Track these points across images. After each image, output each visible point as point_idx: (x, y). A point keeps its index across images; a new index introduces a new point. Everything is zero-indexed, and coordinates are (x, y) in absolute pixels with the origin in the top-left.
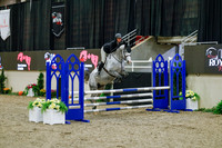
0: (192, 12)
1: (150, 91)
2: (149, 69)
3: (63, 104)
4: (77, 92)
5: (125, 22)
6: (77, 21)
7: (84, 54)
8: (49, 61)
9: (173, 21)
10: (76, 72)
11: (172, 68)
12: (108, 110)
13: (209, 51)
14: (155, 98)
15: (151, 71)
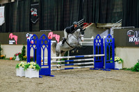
0: (118, 8)
1: (92, 57)
2: (91, 43)
3: (38, 65)
4: (46, 58)
5: (76, 15)
6: (46, 14)
7: (51, 34)
8: (29, 38)
9: (107, 14)
10: (45, 45)
11: (106, 43)
12: (66, 69)
13: (129, 32)
14: (95, 61)
15: (93, 45)
